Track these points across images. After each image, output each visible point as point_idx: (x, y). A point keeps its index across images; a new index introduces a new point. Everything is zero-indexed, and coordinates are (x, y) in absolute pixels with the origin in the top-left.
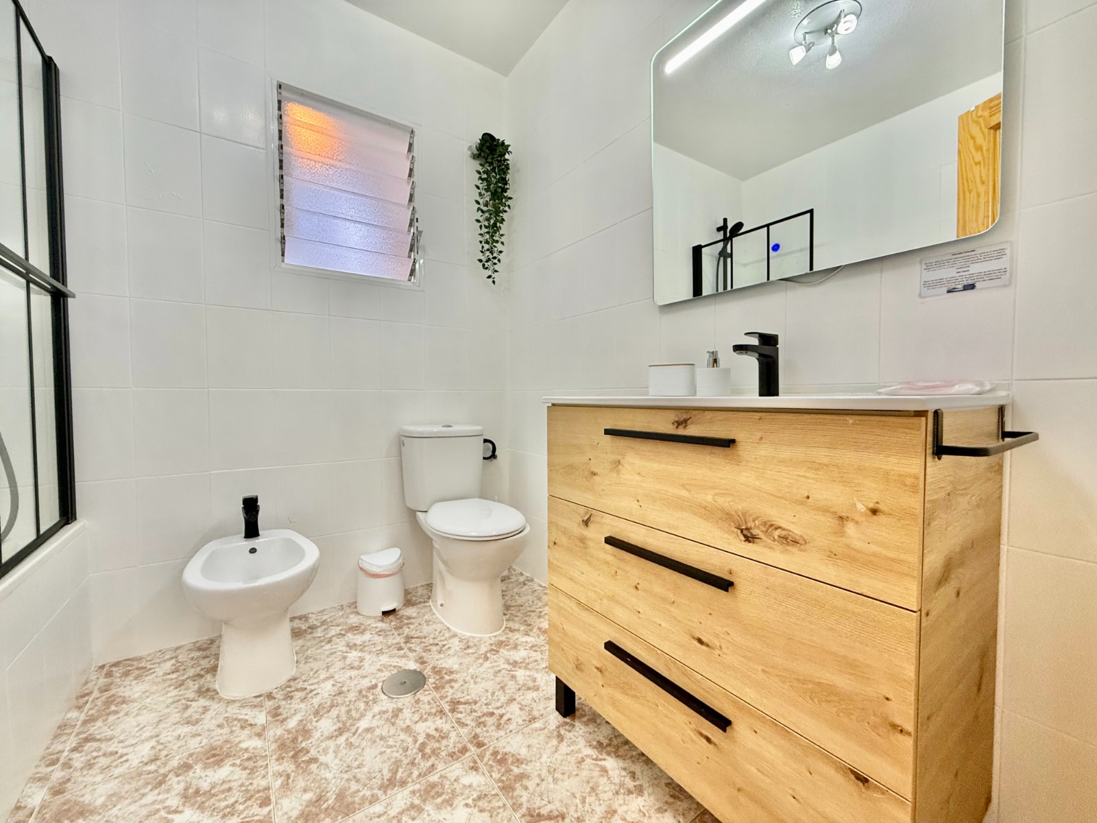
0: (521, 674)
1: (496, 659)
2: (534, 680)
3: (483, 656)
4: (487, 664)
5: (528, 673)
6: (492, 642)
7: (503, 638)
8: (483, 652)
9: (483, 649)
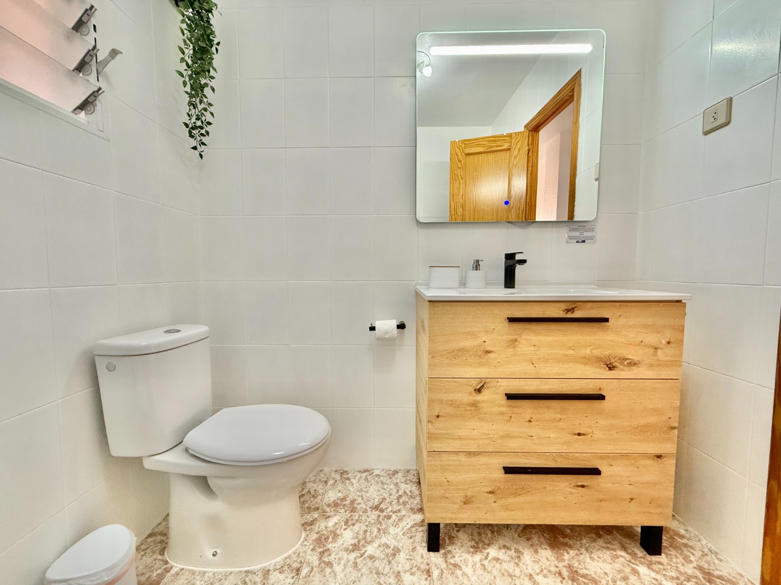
0: (370, 550)
1: (337, 557)
2: (388, 546)
3: (323, 565)
4: (337, 568)
5: (376, 545)
6: (311, 547)
7: (315, 536)
8: (318, 562)
9: (314, 559)
